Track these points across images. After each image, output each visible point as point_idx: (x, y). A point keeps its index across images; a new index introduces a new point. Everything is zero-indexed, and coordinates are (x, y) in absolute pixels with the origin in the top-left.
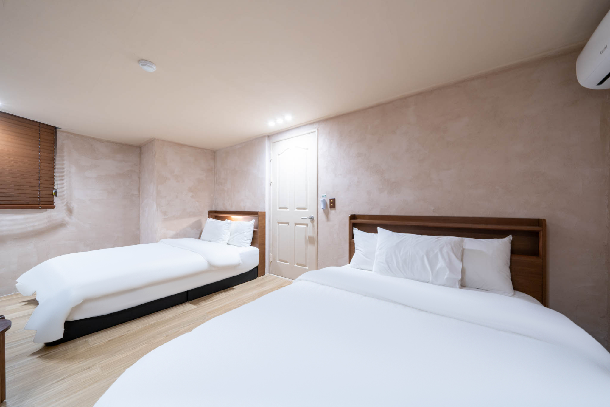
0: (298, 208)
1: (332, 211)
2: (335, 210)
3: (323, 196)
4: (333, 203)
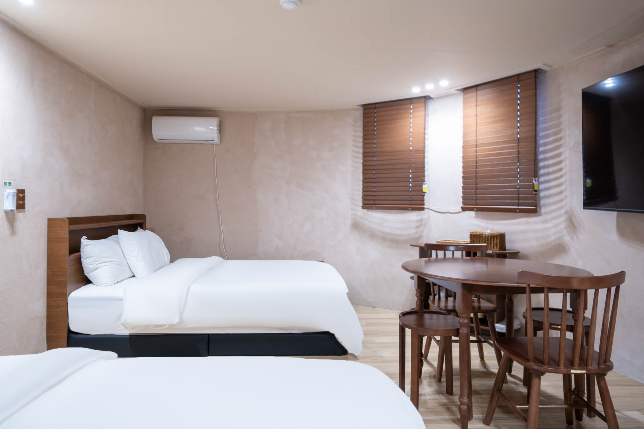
1: (20, 215)
2: (24, 212)
3: (6, 184)
4: (23, 199)
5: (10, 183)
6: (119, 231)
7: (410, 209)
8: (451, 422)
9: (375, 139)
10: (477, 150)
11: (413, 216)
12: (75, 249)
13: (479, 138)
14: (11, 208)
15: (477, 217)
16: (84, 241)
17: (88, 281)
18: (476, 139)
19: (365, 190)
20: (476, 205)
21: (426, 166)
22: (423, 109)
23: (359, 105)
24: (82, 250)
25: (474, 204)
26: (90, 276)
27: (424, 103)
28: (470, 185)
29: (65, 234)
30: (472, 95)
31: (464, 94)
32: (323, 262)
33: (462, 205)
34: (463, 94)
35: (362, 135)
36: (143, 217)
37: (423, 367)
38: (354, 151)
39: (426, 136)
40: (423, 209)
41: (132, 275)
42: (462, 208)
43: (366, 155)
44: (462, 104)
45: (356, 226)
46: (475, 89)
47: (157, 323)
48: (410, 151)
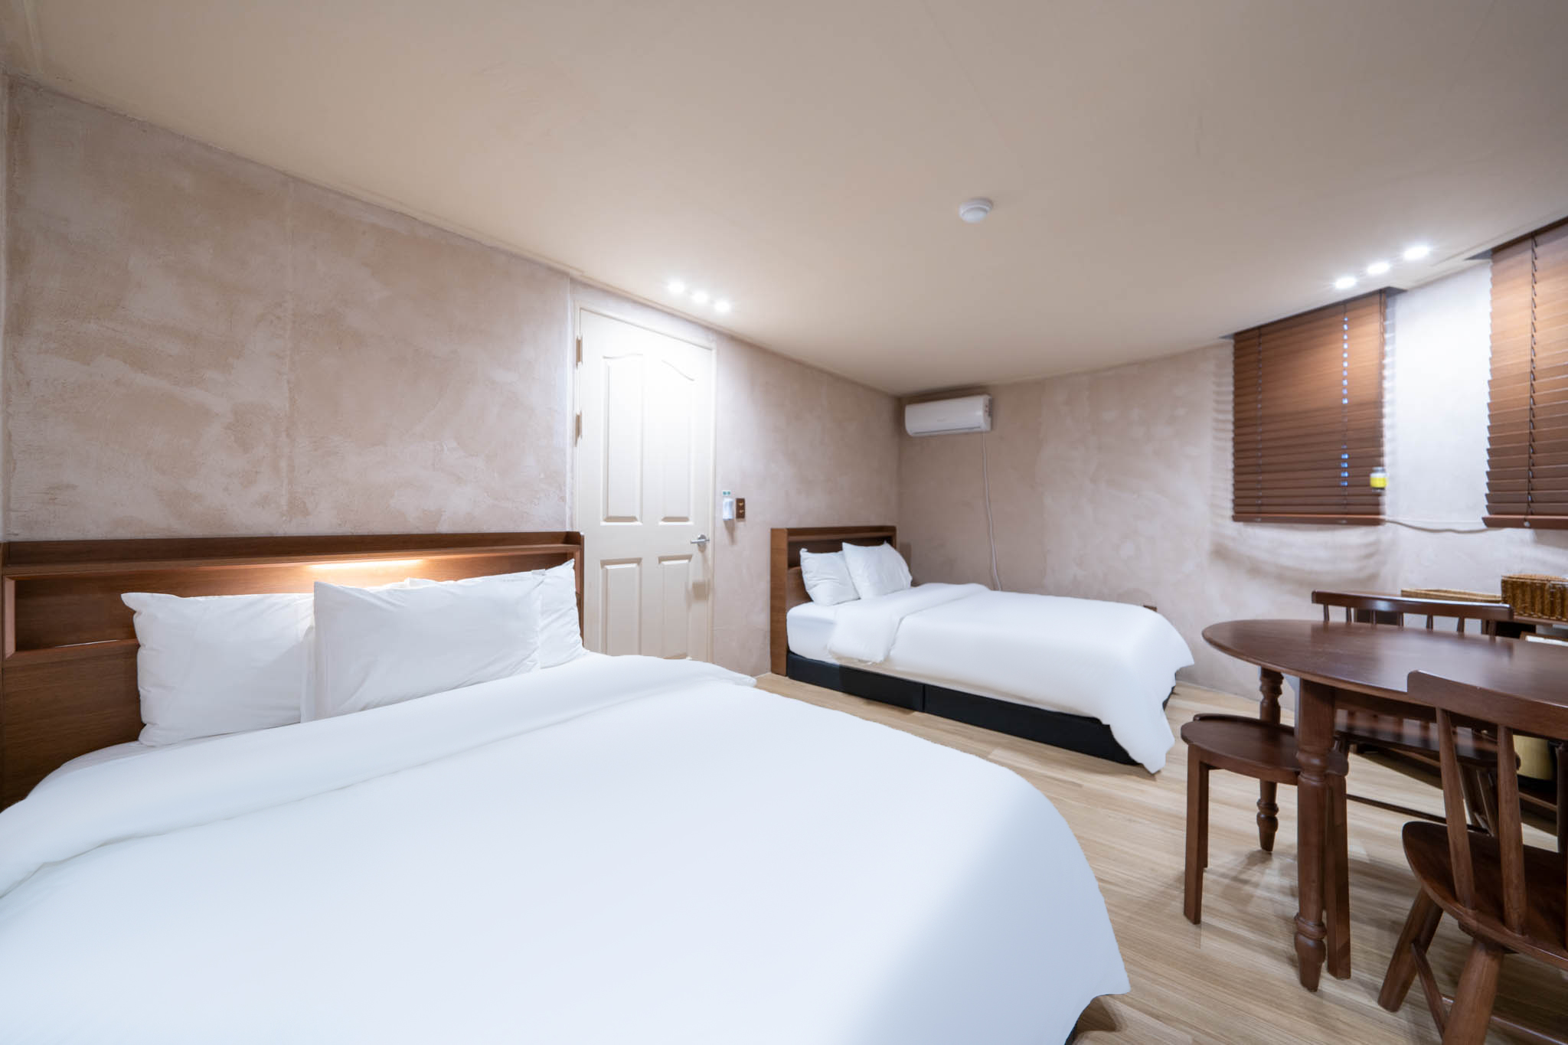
0: (666, 519)
1: (740, 524)
2: (744, 521)
3: (725, 493)
4: (743, 508)
5: (729, 493)
6: (844, 545)
7: (1344, 522)
8: (1286, 960)
9: (1260, 392)
10: (1535, 386)
11: (1354, 537)
12: (795, 562)
13: (1540, 355)
14: (731, 517)
15: (1539, 541)
16: (804, 553)
17: (808, 599)
18: (1532, 360)
19: (1238, 487)
20: (1532, 514)
21: (1388, 434)
22: (1377, 317)
23: (1225, 337)
24: (802, 564)
25: (1525, 511)
26: (811, 592)
27: (1379, 305)
28: (1512, 469)
29: (784, 545)
30: (1522, 259)
31: (1494, 262)
32: (1154, 609)
33: (1486, 514)
34: (1491, 263)
35: (1232, 388)
36: (893, 529)
37: (1277, 833)
38: (1217, 421)
39: (1386, 373)
40: (1377, 523)
41: (856, 597)
42: (1486, 521)
43: (1241, 424)
44: (1490, 286)
45: (1221, 554)
46: (1529, 243)
47: (860, 658)
48: (1345, 406)
